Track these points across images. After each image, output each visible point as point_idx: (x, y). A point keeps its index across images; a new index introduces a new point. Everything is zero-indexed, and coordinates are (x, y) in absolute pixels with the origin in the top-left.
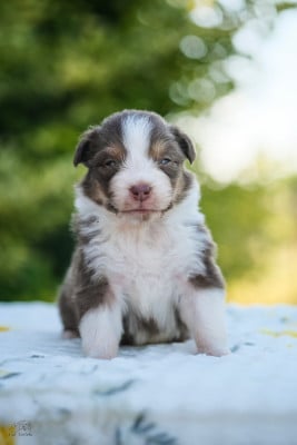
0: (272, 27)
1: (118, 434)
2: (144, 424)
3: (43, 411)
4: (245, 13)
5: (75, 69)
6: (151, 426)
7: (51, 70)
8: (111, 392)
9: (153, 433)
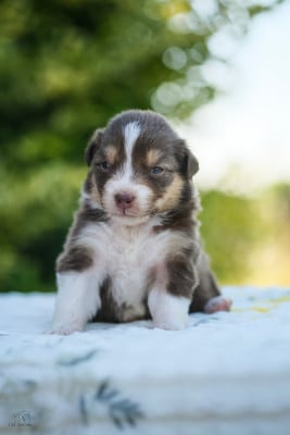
0: (245, 31)
1: (82, 403)
2: (107, 392)
3: (10, 384)
4: (219, 17)
5: (55, 77)
6: (114, 393)
7: (32, 80)
8: (75, 362)
9: (116, 399)
